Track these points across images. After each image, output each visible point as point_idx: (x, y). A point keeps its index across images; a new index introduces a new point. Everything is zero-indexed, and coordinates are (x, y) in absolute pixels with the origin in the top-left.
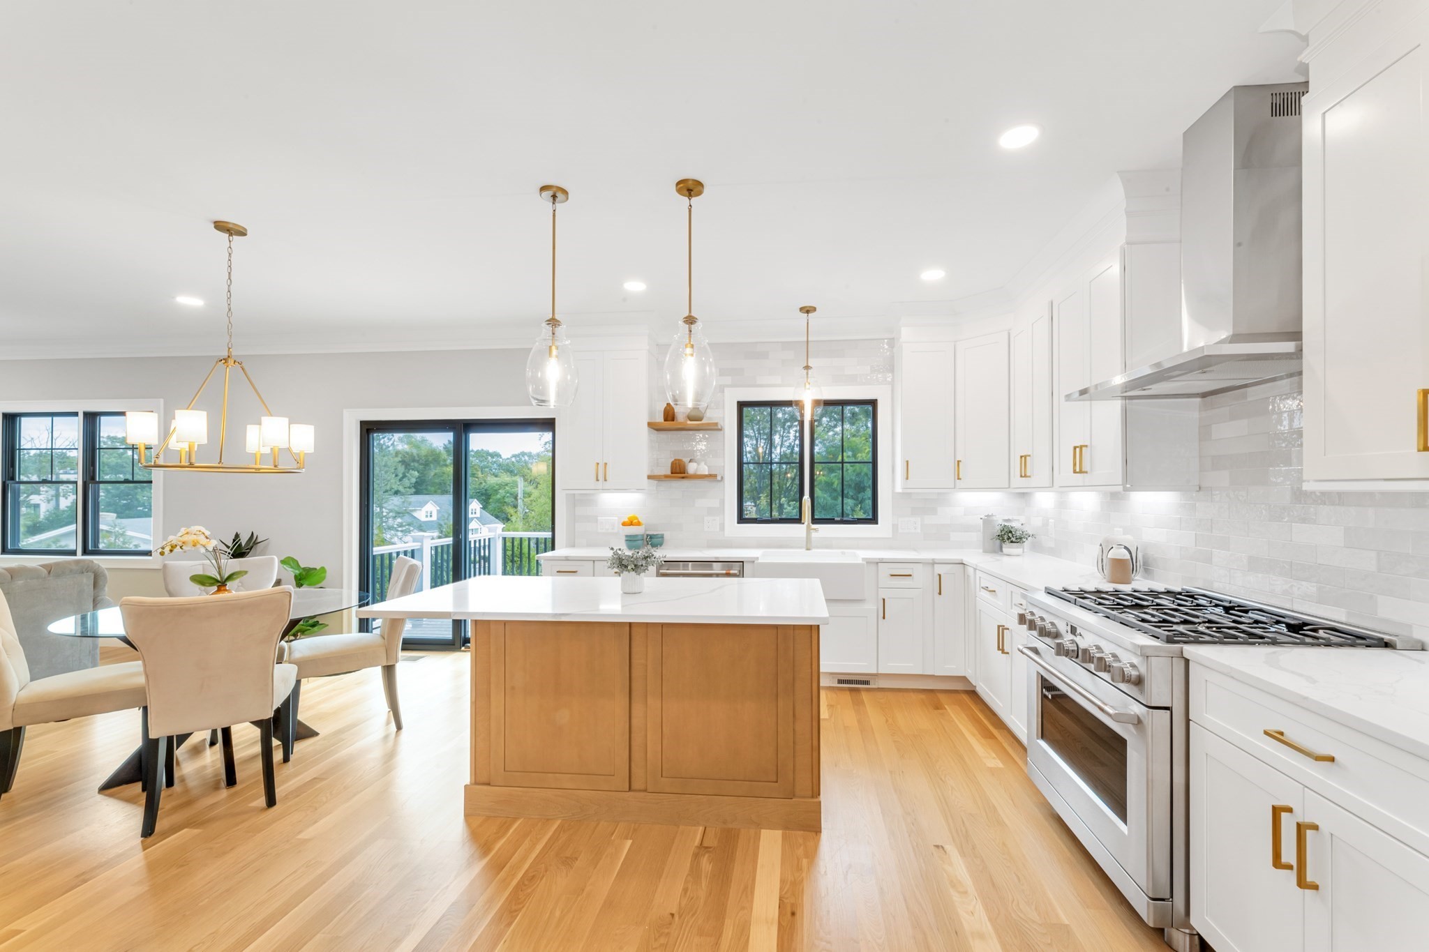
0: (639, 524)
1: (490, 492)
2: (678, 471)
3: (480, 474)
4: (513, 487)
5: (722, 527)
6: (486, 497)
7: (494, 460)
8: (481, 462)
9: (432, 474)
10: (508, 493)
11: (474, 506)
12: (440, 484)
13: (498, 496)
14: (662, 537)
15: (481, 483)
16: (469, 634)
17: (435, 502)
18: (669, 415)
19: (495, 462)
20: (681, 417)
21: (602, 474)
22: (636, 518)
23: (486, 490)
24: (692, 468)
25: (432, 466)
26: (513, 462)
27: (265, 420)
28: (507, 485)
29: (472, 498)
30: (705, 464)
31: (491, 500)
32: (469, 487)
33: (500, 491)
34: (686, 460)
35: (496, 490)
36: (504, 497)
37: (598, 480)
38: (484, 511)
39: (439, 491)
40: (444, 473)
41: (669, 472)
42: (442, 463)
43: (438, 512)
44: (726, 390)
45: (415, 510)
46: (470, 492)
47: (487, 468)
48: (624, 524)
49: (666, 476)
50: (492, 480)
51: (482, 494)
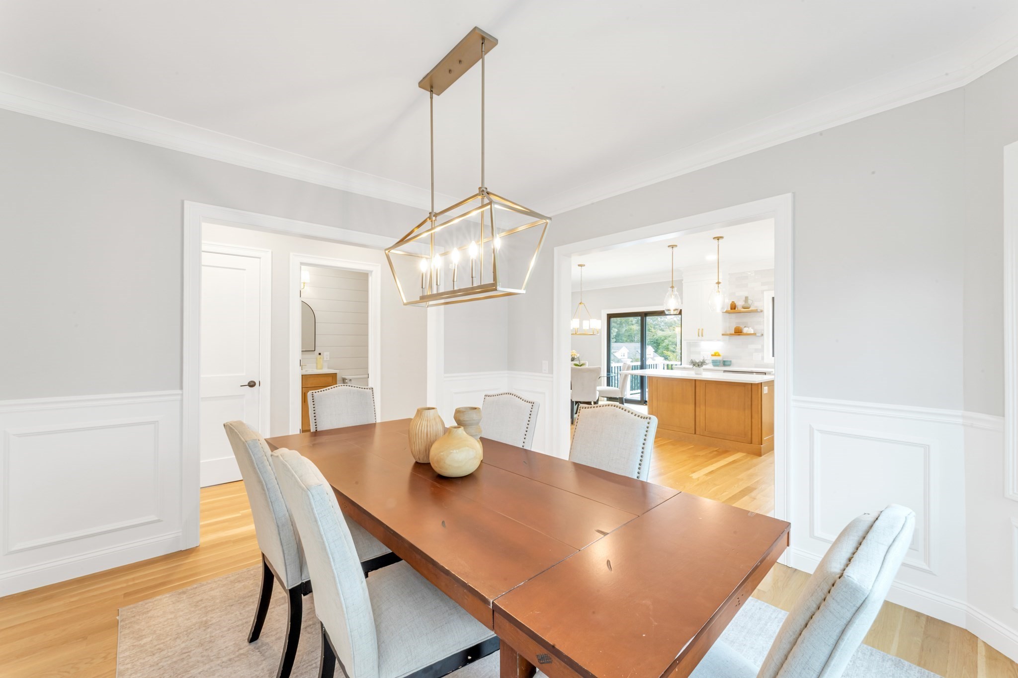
0: (719, 355)
1: (659, 341)
2: (738, 332)
3: (653, 330)
4: (674, 338)
5: (763, 358)
6: (657, 344)
7: (662, 320)
8: (654, 321)
9: (624, 330)
10: (670, 342)
11: (650, 350)
12: (629, 336)
13: (664, 344)
14: (731, 362)
15: (654, 335)
16: (647, 399)
17: (626, 347)
18: (733, 307)
19: (662, 321)
20: (739, 308)
21: (701, 334)
22: (718, 353)
23: (657, 340)
24: (745, 330)
25: (624, 325)
26: (675, 321)
27: (591, 320)
28: (669, 337)
29: (648, 345)
30: (752, 328)
31: (660, 347)
32: (647, 338)
33: (666, 341)
34: (742, 326)
35: (663, 340)
36: (668, 345)
37: (699, 336)
38: (655, 354)
39: (628, 340)
40: (631, 329)
41: (733, 332)
42: (630, 323)
43: (628, 353)
44: (765, 293)
45: (616, 352)
46: (647, 342)
47: (658, 325)
48: (712, 355)
49: (731, 335)
50: (660, 334)
51: (654, 343)
